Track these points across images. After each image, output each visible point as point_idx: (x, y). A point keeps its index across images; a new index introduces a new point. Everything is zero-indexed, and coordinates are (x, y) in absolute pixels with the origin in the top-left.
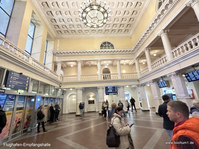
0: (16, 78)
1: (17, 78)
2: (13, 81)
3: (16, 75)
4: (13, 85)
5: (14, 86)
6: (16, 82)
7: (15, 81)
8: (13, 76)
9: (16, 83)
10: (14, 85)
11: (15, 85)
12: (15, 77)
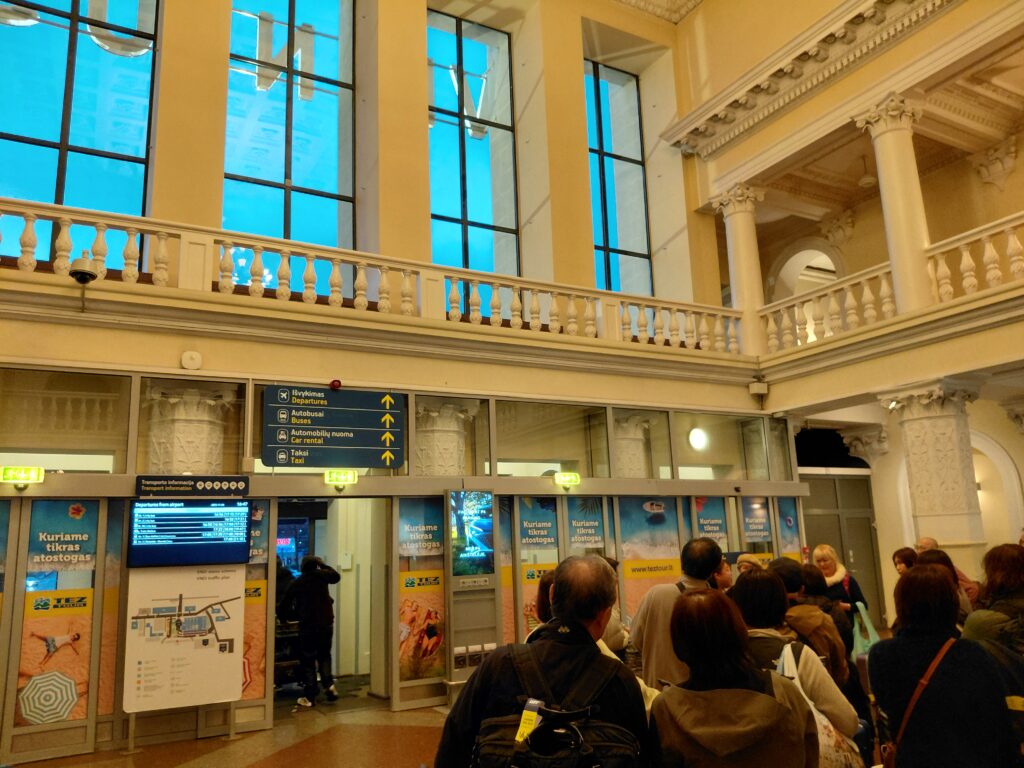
0: (308, 414)
1: (316, 414)
2: (293, 432)
3: (307, 397)
4: (297, 449)
5: (306, 454)
6: (317, 433)
7: (303, 429)
8: (290, 410)
9: (313, 437)
10: (303, 450)
11: (310, 450)
12: (304, 410)
